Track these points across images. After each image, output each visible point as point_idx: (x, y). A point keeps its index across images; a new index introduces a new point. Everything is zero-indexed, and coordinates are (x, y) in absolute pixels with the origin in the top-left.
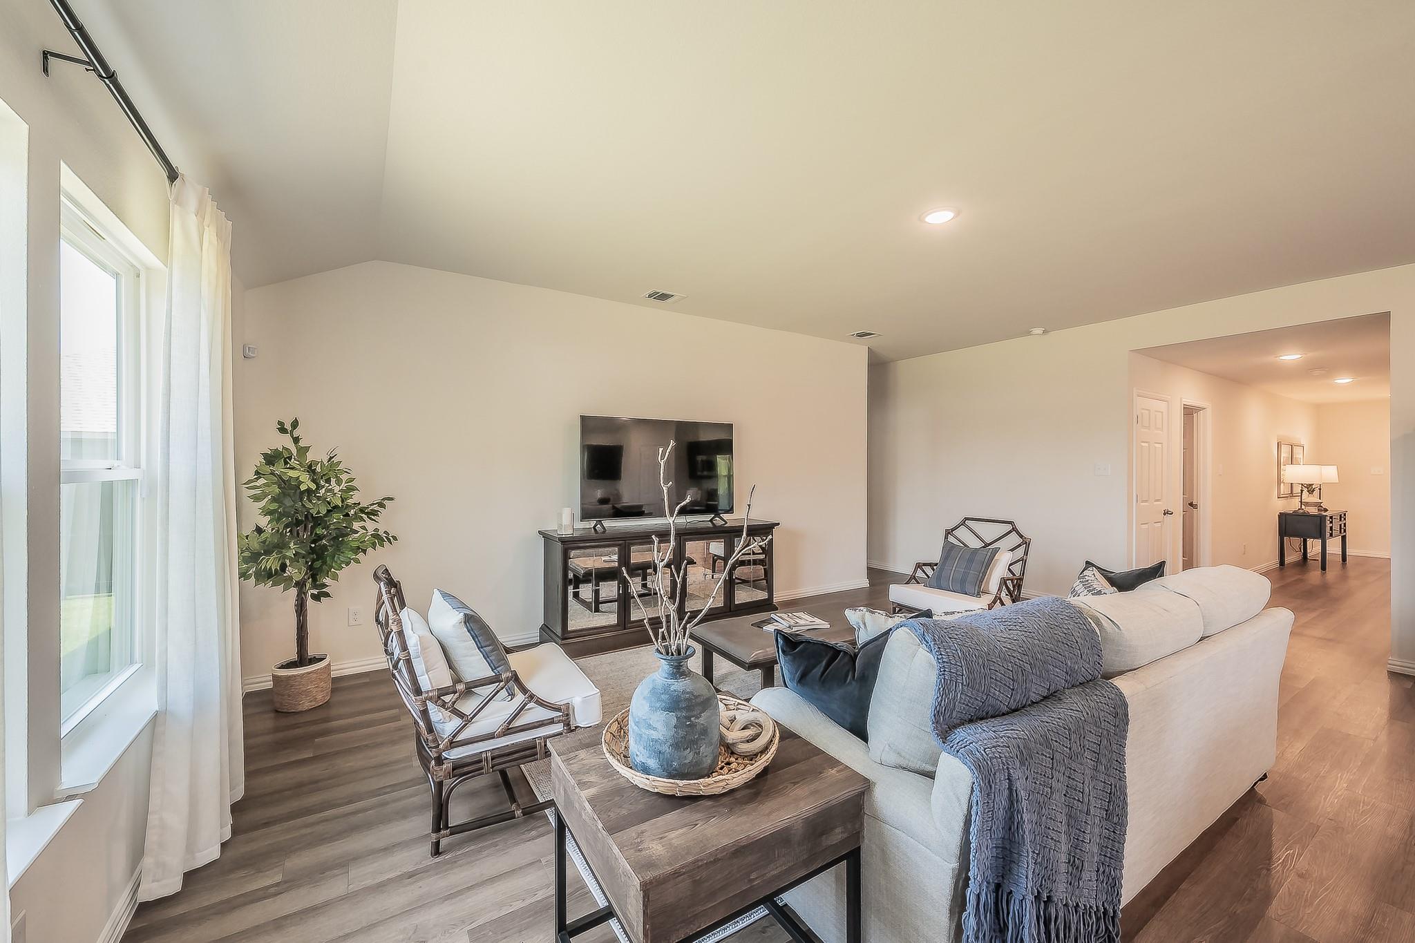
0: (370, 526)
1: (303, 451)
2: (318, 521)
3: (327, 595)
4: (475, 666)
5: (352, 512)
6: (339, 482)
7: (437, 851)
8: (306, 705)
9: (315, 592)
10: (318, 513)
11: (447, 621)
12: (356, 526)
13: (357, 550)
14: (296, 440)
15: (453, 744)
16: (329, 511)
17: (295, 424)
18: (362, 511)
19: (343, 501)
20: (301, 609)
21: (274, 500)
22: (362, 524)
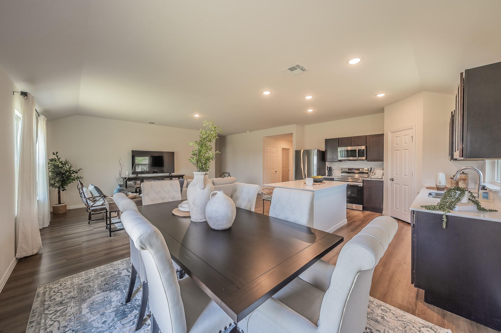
0: (76, 175)
1: (59, 159)
2: (63, 174)
3: (65, 190)
4: (96, 194)
5: (71, 172)
6: (68, 165)
7: (89, 223)
8: (61, 212)
9: (63, 189)
10: (63, 172)
11: (91, 188)
12: (72, 175)
13: (73, 180)
14: (57, 156)
15: (92, 207)
16: (66, 172)
17: (57, 153)
18: (74, 171)
19: (69, 169)
20: (59, 193)
21: (53, 169)
22: (74, 174)
